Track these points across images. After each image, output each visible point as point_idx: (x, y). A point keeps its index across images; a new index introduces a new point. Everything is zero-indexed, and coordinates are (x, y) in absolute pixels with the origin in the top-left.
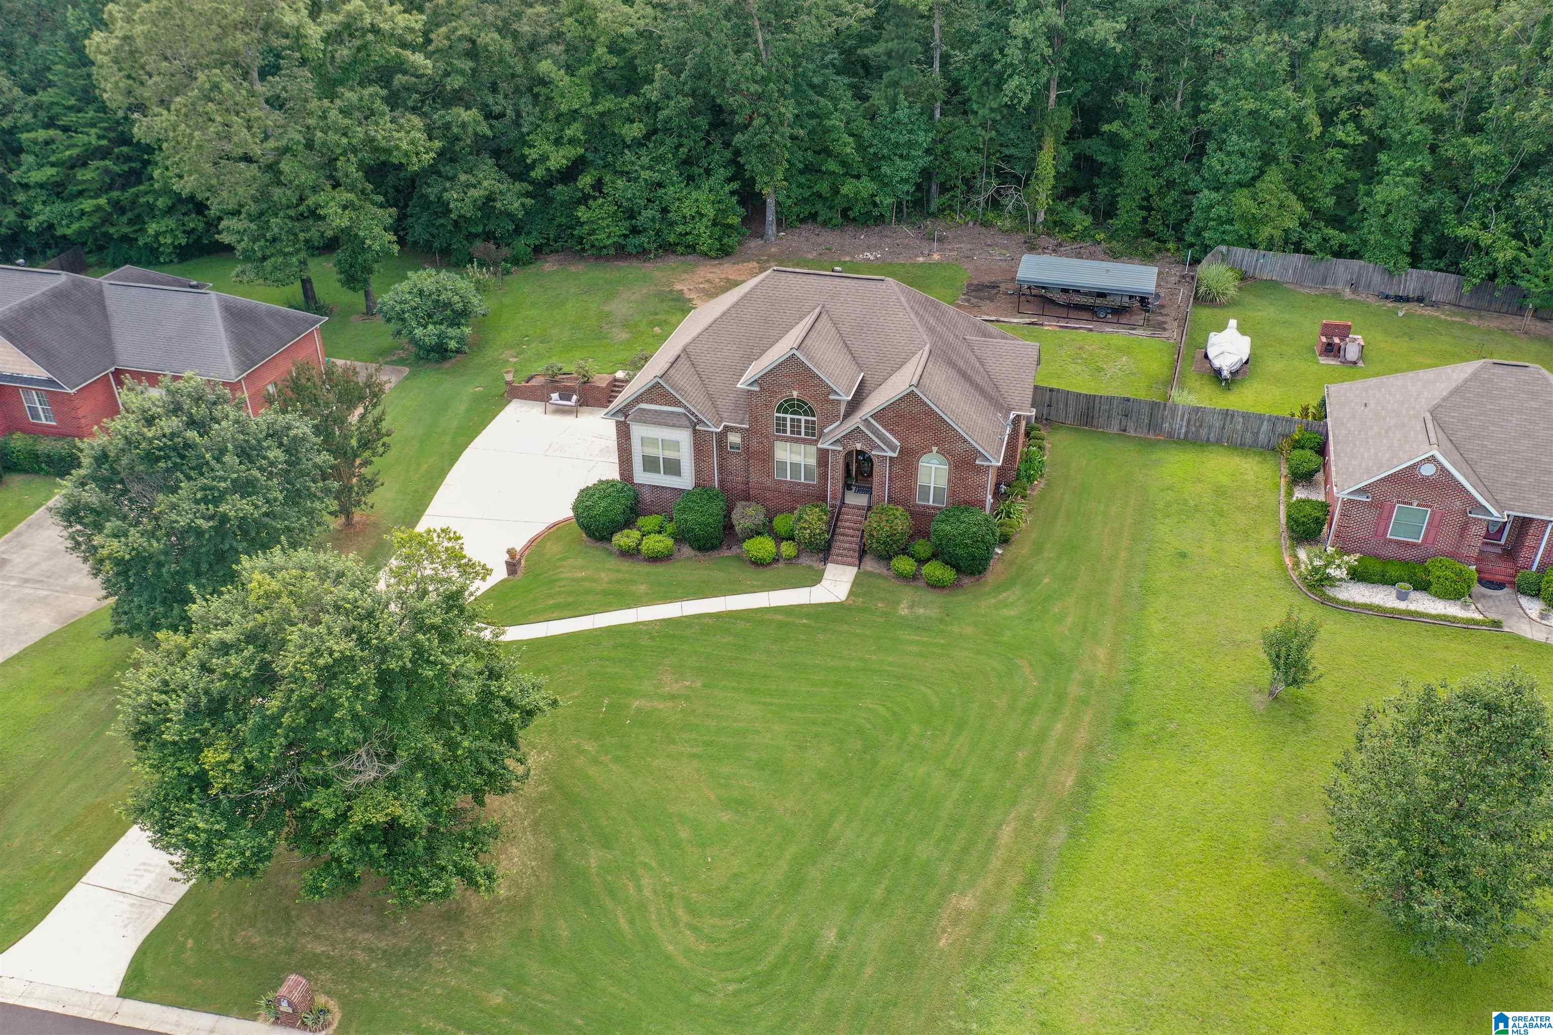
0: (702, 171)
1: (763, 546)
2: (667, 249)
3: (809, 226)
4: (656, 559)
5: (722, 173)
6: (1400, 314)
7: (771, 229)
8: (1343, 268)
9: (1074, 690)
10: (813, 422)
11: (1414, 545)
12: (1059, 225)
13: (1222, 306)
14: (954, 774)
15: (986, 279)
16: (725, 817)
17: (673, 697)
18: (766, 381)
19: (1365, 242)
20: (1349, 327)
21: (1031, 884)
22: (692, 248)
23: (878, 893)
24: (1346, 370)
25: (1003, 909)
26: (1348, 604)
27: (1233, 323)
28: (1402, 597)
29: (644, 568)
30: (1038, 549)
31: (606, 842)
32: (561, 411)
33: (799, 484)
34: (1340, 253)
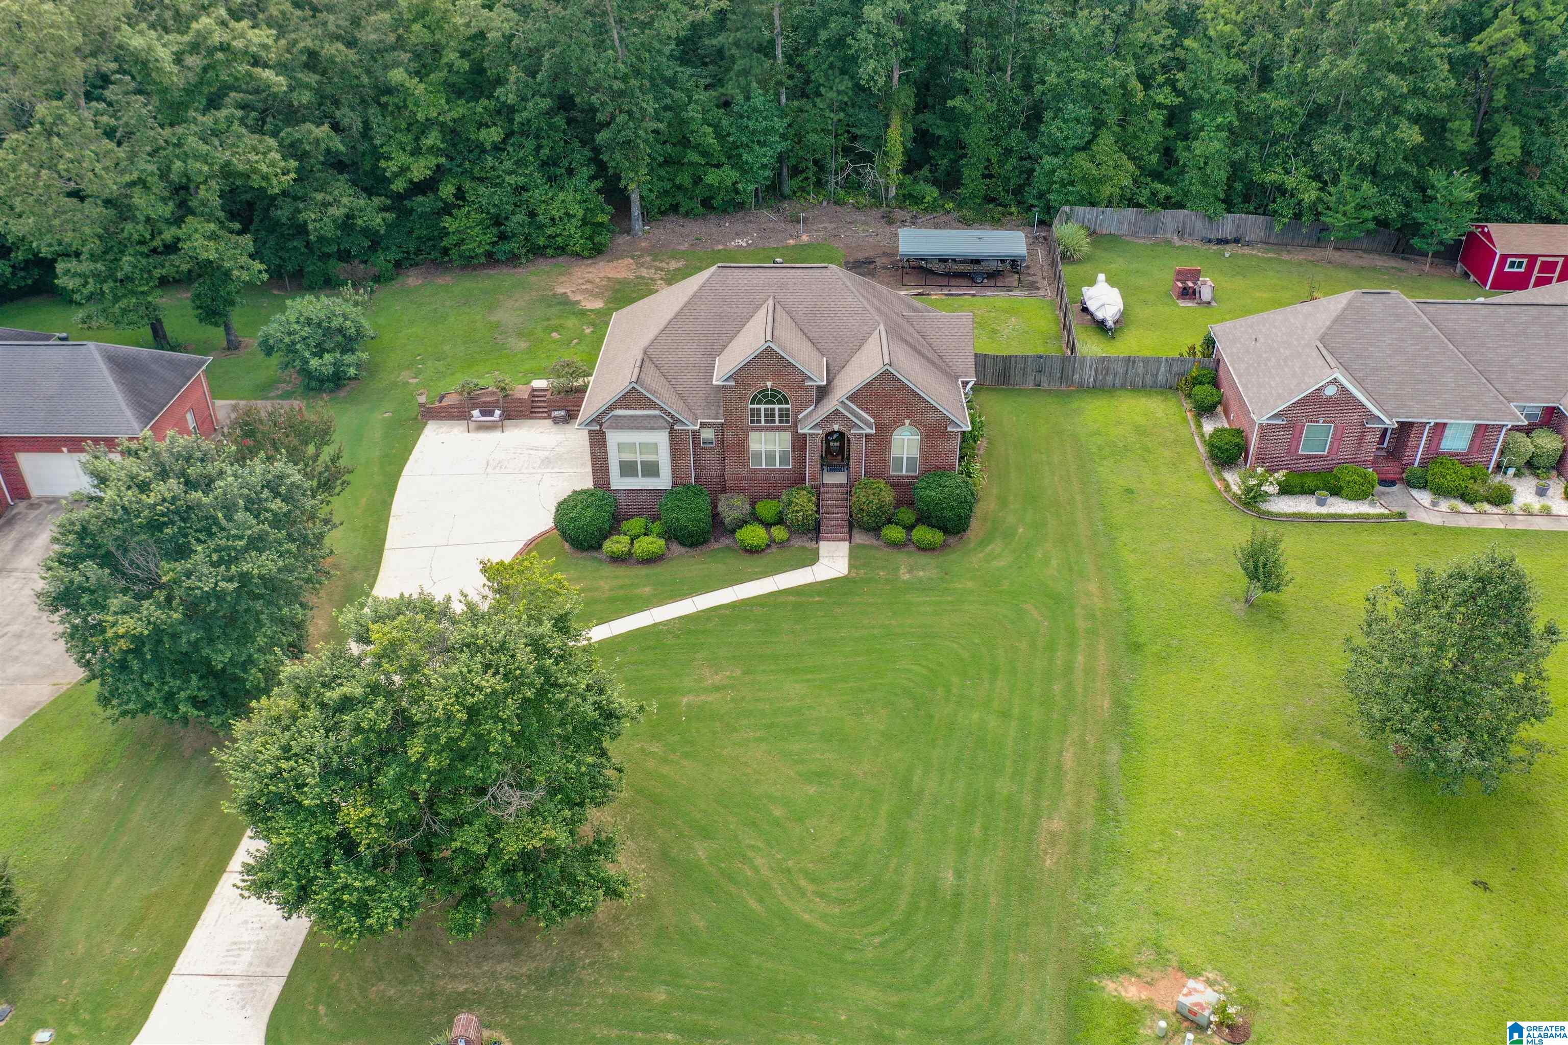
0: (563, 171)
1: (754, 534)
2: (537, 252)
3: (672, 217)
4: (650, 560)
5: (586, 172)
6: (1227, 255)
7: (638, 225)
8: (1172, 217)
9: (1081, 624)
10: (787, 410)
11: (1322, 457)
12: (909, 198)
13: (1079, 261)
14: (1005, 715)
15: (860, 256)
16: (811, 790)
17: (717, 688)
18: (742, 375)
19: (1186, 194)
20: (1199, 271)
21: (1104, 798)
22: (562, 250)
23: (976, 831)
24: (1203, 310)
25: (1088, 825)
26: (1281, 515)
27: (1101, 277)
28: (1321, 503)
29: (644, 571)
30: (1003, 502)
31: (706, 834)
32: (483, 427)
33: (774, 470)
34: (1168, 204)
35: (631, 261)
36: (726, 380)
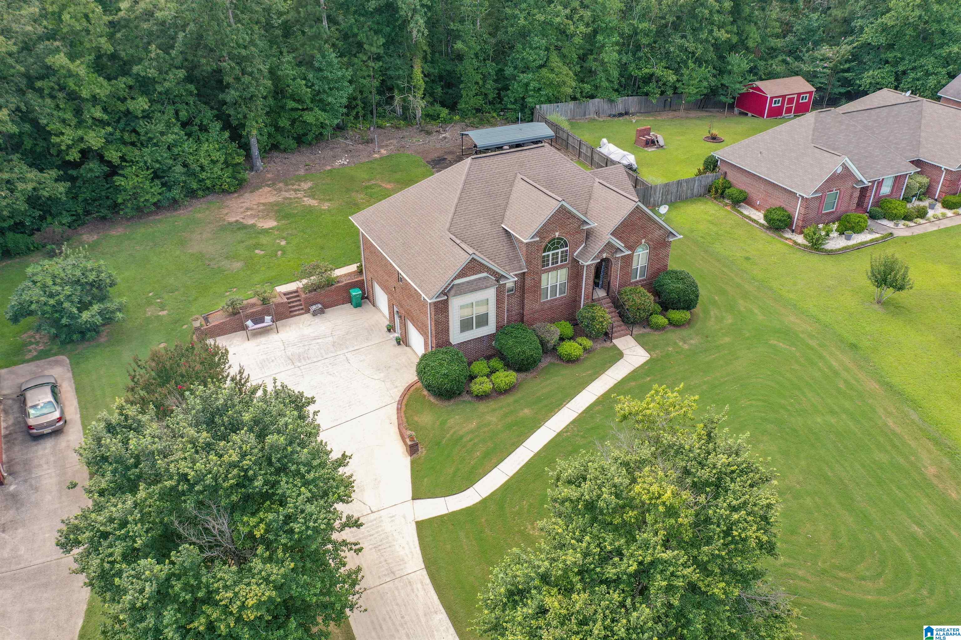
1: (570, 348)
2: (192, 194)
3: (276, 154)
4: (508, 390)
6: (634, 121)
8: (592, 103)
10: (567, 251)
11: (833, 212)
12: (428, 117)
15: (435, 155)
18: (540, 231)
20: (650, 129)
22: (209, 190)
25: (947, 462)
26: (840, 250)
27: (605, 140)
28: (848, 238)
29: (509, 400)
32: (258, 333)
33: (556, 299)
34: (590, 96)
35: (269, 189)
36: (533, 237)
